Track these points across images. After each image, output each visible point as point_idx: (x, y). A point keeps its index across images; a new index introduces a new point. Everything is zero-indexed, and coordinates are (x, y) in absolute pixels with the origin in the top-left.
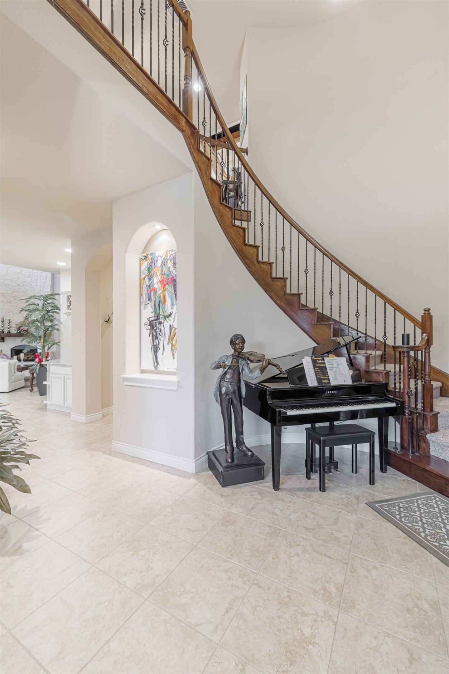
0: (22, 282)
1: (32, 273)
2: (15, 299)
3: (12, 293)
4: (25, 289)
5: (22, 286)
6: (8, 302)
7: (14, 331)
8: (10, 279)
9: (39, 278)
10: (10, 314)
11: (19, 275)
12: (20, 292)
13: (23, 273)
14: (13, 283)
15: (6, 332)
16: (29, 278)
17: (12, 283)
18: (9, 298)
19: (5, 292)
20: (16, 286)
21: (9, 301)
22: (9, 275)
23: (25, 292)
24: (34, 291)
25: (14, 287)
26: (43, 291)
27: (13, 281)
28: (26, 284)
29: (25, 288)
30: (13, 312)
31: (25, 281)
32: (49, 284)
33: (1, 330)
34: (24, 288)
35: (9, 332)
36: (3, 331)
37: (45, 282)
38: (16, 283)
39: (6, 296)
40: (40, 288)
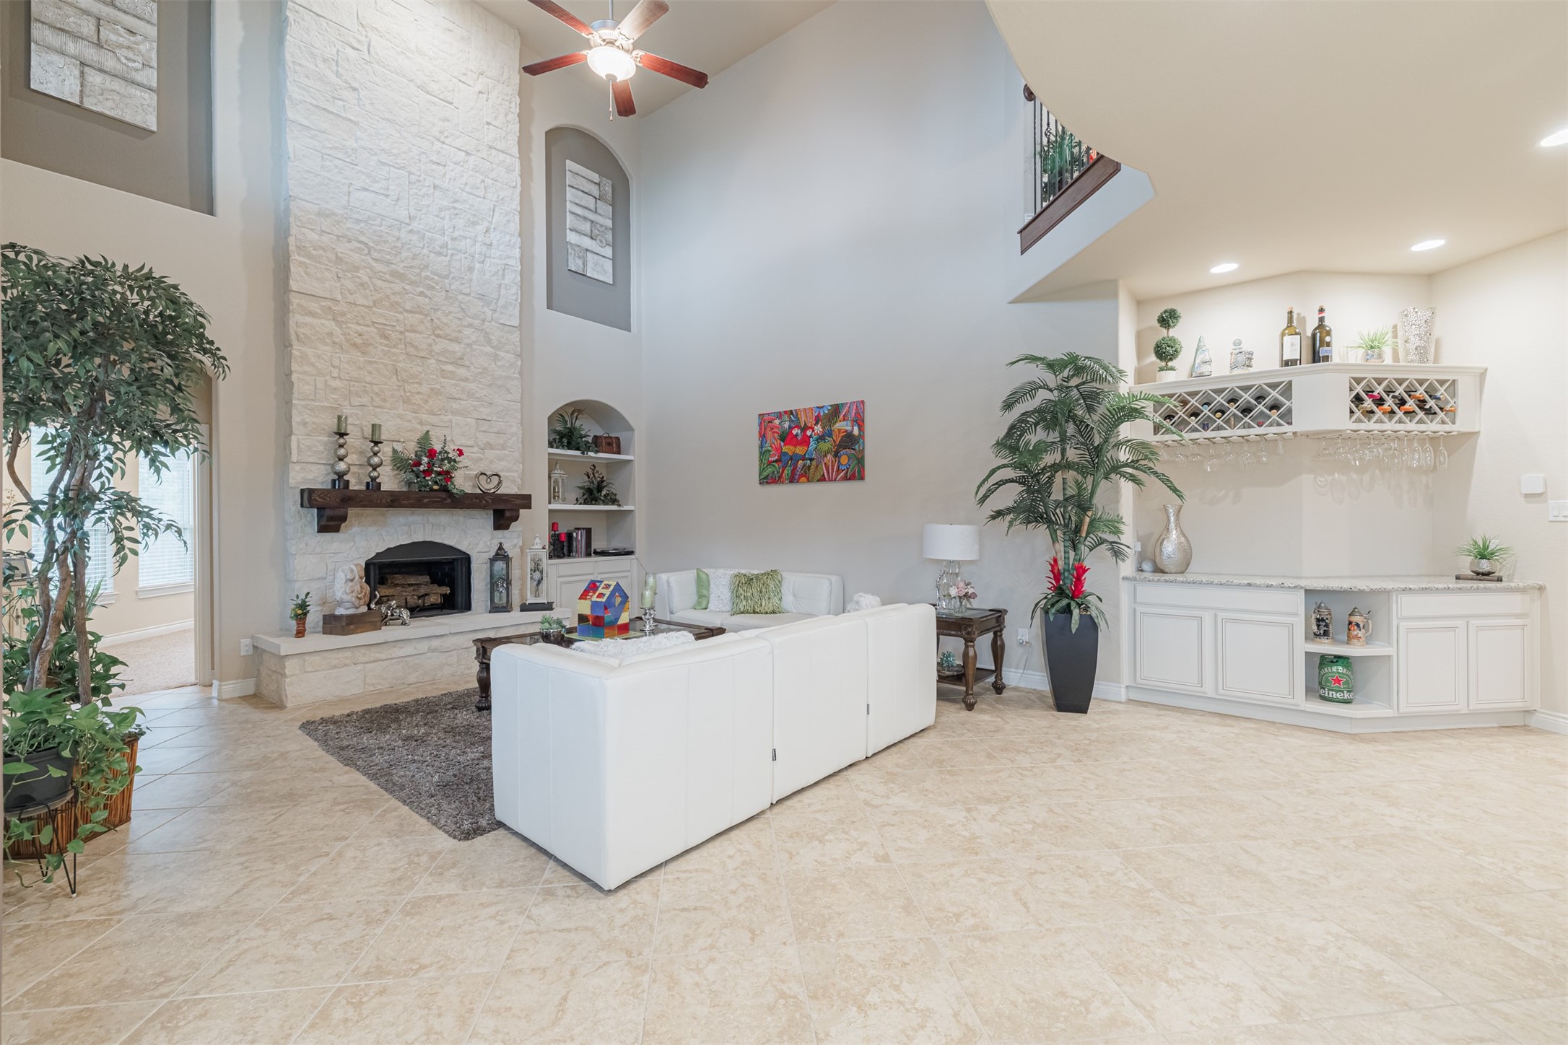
0: (412, 267)
1: (454, 239)
2: (386, 338)
3: (369, 307)
4: (427, 300)
5: (412, 283)
6: (355, 345)
7: (390, 481)
8: (361, 242)
9: (477, 266)
10: (365, 400)
11: (399, 230)
12: (408, 307)
13: (415, 225)
14: (376, 260)
15: (355, 485)
16: (439, 254)
17: (374, 264)
18: (359, 328)
19: (339, 297)
20: (388, 277)
21: (359, 341)
22: (358, 221)
23: (427, 315)
24: (460, 316)
25: (379, 283)
26: (493, 323)
27: (375, 255)
28: (427, 278)
29: (426, 297)
30: (377, 394)
31: (426, 267)
32: (514, 297)
33: (336, 473)
34: (421, 294)
35: (374, 485)
36: (346, 478)
37: (500, 285)
38: (389, 263)
39: (343, 314)
40: (483, 306)
